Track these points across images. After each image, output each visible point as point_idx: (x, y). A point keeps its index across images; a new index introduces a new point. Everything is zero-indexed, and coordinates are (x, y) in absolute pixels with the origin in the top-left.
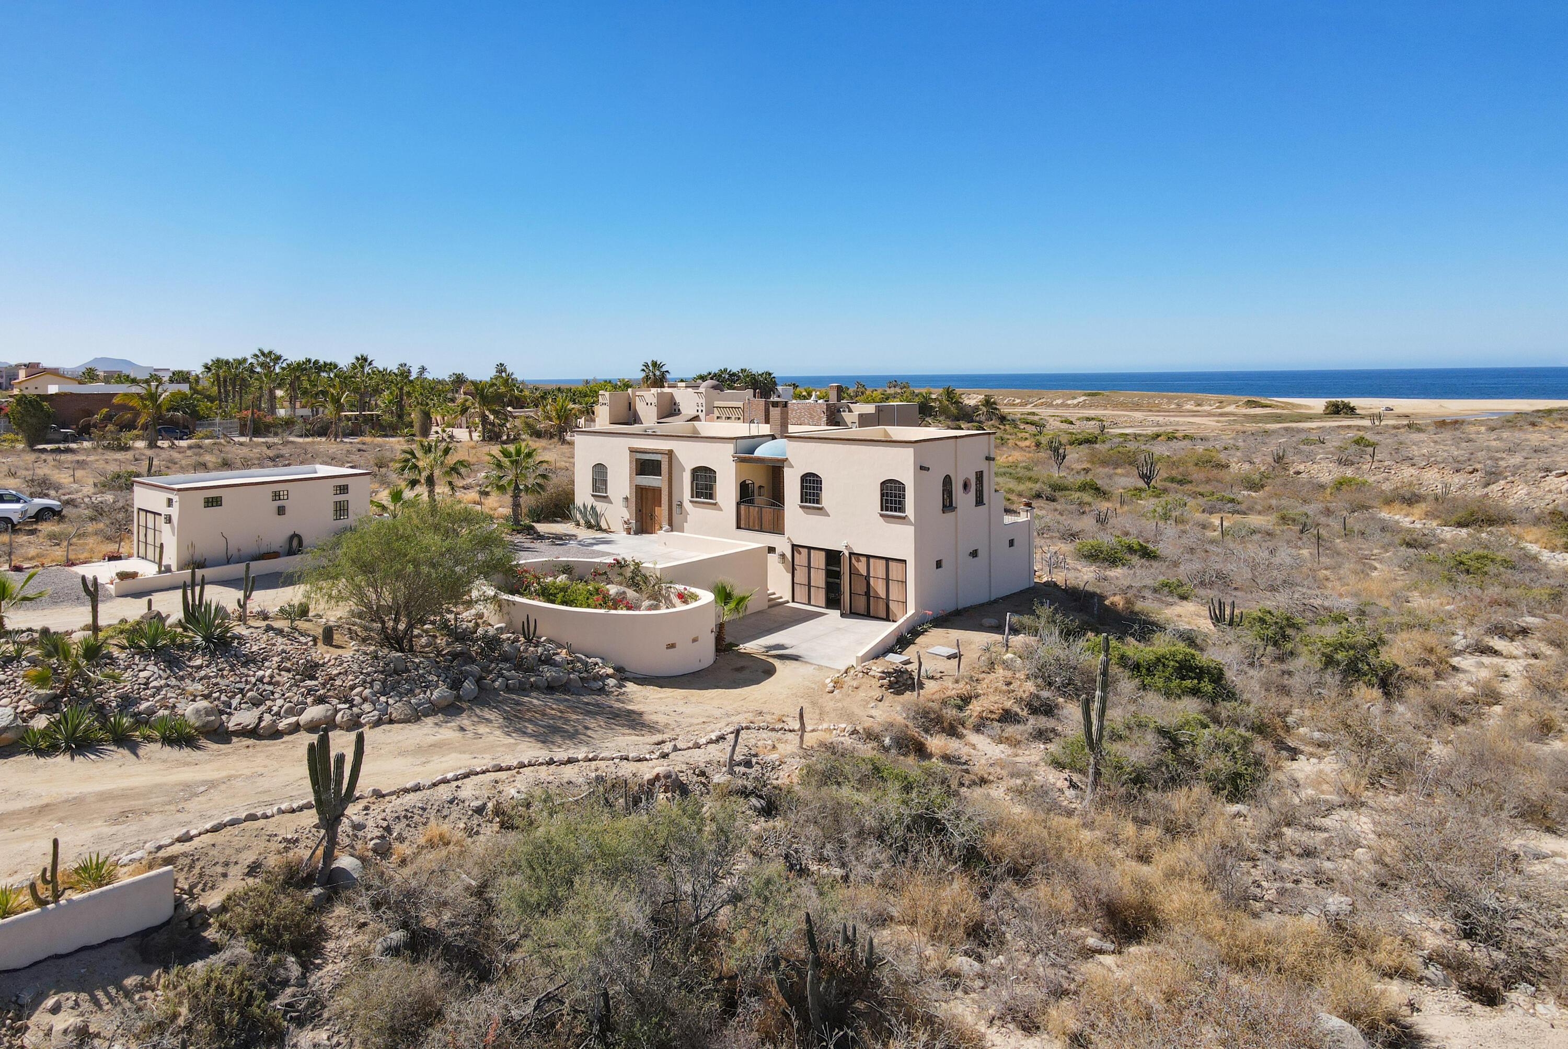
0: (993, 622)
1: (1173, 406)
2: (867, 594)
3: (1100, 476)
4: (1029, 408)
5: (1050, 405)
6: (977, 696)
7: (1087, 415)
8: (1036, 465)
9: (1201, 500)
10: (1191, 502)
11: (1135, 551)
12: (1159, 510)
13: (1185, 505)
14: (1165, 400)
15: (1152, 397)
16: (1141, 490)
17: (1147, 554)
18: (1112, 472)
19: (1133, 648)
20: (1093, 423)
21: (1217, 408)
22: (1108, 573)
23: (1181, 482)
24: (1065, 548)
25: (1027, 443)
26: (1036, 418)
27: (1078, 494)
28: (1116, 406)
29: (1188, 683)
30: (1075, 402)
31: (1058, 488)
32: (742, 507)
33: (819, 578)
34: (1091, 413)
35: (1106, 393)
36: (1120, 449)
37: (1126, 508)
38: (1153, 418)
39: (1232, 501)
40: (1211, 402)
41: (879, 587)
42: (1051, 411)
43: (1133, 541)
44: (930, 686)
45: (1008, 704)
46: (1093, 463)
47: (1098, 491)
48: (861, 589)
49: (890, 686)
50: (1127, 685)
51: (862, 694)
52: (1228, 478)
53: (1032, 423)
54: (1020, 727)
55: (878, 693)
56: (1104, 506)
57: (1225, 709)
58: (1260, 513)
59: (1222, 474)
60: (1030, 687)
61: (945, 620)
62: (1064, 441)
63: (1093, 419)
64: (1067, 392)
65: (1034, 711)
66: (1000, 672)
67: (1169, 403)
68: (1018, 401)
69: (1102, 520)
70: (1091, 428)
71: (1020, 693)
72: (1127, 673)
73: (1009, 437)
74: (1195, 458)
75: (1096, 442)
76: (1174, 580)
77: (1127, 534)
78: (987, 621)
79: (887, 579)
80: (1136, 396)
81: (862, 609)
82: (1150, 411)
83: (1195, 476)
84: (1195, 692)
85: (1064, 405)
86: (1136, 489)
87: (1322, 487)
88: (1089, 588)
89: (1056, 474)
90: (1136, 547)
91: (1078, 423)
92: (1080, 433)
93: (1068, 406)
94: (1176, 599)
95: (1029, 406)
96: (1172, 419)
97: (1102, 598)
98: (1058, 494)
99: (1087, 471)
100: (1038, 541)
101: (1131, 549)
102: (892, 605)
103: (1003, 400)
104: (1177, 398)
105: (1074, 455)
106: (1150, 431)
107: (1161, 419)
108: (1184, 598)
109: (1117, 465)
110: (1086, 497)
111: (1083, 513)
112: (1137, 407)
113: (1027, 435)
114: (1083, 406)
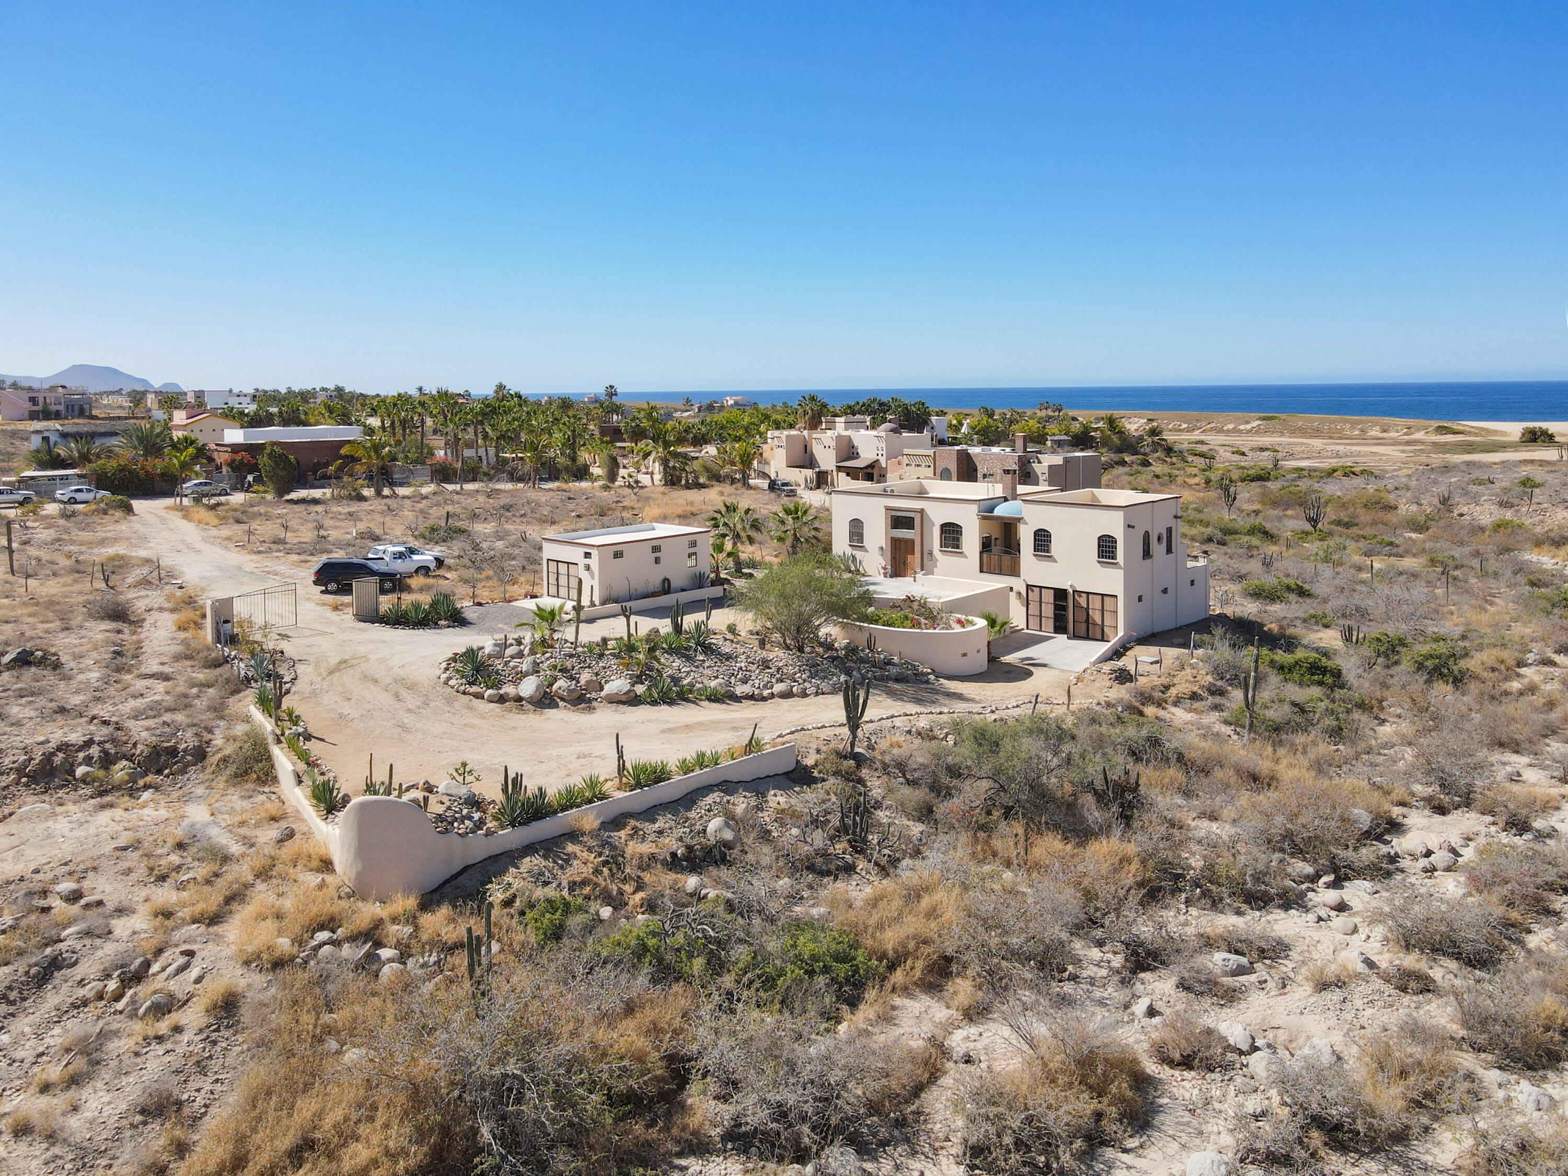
0: (1181, 641)
1: (1356, 432)
2: (1087, 621)
3: (1270, 519)
4: (1196, 435)
5: (1220, 431)
6: (1174, 685)
7: (1261, 444)
8: (1206, 506)
9: (1362, 544)
10: (1351, 545)
11: (1293, 590)
12: (1321, 553)
13: (1345, 548)
14: (1348, 425)
15: (1334, 422)
16: (1307, 533)
17: (1302, 592)
18: (1281, 514)
19: (1281, 656)
20: (1266, 454)
21: (1405, 434)
22: (1268, 608)
23: (1347, 525)
24: (1235, 588)
25: (1196, 480)
26: (1204, 448)
27: (1247, 538)
28: (1294, 431)
29: (1316, 677)
30: (1248, 427)
31: (1228, 532)
32: (985, 555)
33: (1048, 610)
34: (1266, 440)
35: (1283, 416)
36: (1292, 489)
37: (1291, 551)
38: (1333, 447)
39: (1391, 544)
40: (1398, 428)
41: (1096, 616)
42: (1221, 439)
43: (1291, 582)
44: (1142, 681)
45: (1195, 689)
46: (1264, 504)
47: (1268, 535)
48: (1082, 618)
49: (1117, 678)
50: (1274, 679)
51: (1097, 684)
52: (1395, 520)
53: (1202, 455)
54: (1203, 703)
55: (1109, 684)
56: (1272, 549)
57: (1339, 693)
58: (1414, 555)
59: (1390, 517)
60: (1209, 678)
61: (1146, 639)
62: (1235, 477)
63: (1267, 449)
64: (1240, 414)
65: (1212, 693)
66: (1188, 671)
67: (1352, 428)
68: (1184, 426)
69: (1267, 563)
70: (1264, 460)
71: (1203, 683)
72: (1275, 672)
73: (1177, 472)
74: (1364, 500)
75: (1268, 479)
76: (1320, 613)
77: (1288, 576)
78: (1175, 641)
79: (1103, 610)
80: (1315, 420)
81: (1083, 634)
82: (1331, 438)
83: (1362, 518)
84: (1320, 683)
85: (1236, 431)
86: (1303, 532)
87: (1482, 529)
88: (1251, 618)
89: (1227, 516)
90: (1293, 587)
91: (1250, 454)
92: (1252, 468)
93: (1240, 431)
94: (1320, 627)
95: (1197, 432)
96: (1354, 448)
97: (1261, 625)
98: (1228, 538)
99: (1257, 512)
100: (1212, 582)
101: (1289, 589)
102: (1106, 629)
103: (1168, 424)
104: (1361, 422)
105: (1247, 495)
106: (1326, 464)
107: (1341, 448)
108: (1326, 626)
109: (1287, 506)
110: (1255, 541)
111: (1252, 556)
112: (1317, 433)
113: (1195, 471)
114: (1257, 432)
